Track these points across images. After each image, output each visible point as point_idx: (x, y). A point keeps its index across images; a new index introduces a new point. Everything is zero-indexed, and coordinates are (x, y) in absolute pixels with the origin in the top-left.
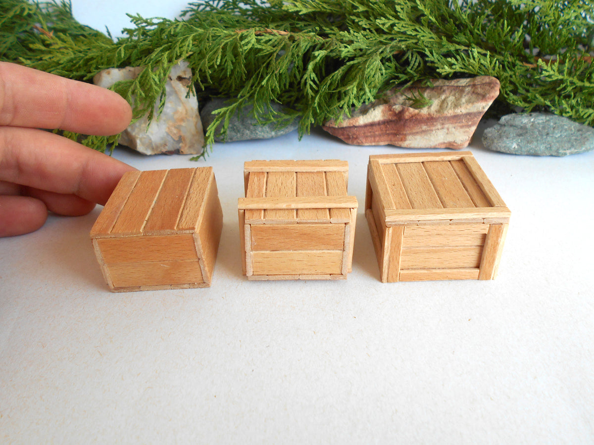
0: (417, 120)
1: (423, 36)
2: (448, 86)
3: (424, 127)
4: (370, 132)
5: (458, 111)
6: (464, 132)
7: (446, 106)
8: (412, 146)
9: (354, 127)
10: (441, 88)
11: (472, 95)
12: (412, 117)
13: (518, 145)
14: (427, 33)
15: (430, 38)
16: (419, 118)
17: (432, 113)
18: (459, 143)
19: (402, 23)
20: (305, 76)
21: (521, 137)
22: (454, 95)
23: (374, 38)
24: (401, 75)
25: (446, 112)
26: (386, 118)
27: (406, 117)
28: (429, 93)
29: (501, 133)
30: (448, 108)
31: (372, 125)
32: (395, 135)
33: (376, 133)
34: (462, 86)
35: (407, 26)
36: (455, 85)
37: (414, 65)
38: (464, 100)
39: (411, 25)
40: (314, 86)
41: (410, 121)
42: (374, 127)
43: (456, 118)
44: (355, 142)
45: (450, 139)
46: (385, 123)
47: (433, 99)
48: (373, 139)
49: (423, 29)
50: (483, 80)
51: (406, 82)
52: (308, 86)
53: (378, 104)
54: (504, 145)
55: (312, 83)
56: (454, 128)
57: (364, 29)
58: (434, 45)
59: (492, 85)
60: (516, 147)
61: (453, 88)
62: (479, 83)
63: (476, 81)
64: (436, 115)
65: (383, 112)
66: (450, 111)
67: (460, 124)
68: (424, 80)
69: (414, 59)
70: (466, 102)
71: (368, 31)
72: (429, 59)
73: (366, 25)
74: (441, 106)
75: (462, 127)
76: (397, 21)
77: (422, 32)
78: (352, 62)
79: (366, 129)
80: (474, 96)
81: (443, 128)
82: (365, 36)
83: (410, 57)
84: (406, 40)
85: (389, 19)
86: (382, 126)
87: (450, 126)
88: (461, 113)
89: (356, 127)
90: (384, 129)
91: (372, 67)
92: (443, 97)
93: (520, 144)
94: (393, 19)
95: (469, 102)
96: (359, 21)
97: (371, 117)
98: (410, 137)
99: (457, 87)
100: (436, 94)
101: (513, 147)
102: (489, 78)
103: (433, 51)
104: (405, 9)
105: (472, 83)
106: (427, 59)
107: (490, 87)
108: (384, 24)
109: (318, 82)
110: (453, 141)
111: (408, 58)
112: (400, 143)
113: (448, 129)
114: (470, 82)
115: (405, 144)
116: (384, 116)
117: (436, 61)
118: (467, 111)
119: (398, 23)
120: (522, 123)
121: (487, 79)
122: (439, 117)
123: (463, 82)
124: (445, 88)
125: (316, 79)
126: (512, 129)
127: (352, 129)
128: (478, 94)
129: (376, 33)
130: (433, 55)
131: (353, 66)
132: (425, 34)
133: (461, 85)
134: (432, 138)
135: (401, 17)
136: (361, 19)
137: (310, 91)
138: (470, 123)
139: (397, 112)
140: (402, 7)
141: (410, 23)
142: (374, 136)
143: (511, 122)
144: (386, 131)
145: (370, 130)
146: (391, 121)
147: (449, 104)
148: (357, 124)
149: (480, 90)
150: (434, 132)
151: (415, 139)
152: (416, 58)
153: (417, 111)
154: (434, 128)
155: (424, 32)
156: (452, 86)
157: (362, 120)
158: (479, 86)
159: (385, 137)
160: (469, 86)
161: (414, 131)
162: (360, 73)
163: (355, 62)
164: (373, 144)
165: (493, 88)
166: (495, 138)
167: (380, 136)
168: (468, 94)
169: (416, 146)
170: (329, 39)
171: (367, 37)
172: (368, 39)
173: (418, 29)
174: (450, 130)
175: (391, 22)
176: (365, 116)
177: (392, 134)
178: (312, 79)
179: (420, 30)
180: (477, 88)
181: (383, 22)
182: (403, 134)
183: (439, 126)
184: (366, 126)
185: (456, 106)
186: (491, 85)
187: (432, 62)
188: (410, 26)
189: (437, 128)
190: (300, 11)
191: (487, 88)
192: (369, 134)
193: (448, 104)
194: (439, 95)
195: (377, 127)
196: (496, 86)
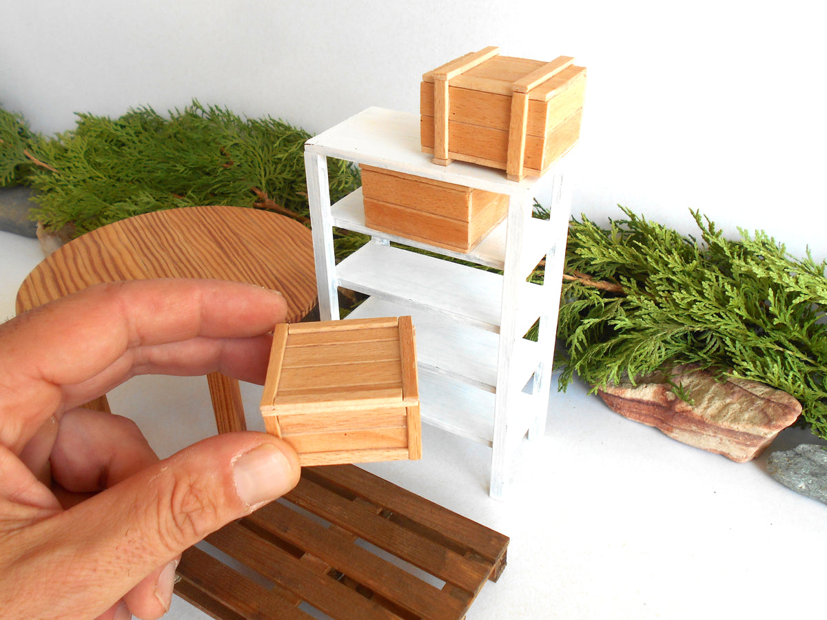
0: (687, 417)
1: (726, 324)
2: (741, 388)
3: (694, 428)
4: (636, 408)
5: (735, 427)
6: (741, 449)
7: (724, 414)
8: (680, 439)
9: (619, 397)
10: (732, 388)
11: (759, 412)
12: (683, 412)
13: (806, 486)
14: (733, 320)
15: (737, 328)
16: (689, 415)
17: (705, 417)
18: (735, 457)
19: (706, 301)
20: (572, 337)
21: (814, 478)
22: (741, 404)
23: (668, 310)
24: (692, 355)
25: (720, 422)
26: (656, 400)
27: (677, 410)
28: (718, 387)
29: (791, 464)
30: (725, 418)
31: (639, 402)
32: (663, 422)
33: (642, 412)
34: (756, 396)
35: (710, 307)
36: (749, 390)
37: (710, 349)
38: (746, 416)
39: (716, 307)
40: (580, 348)
41: (680, 416)
42: (641, 405)
43: (730, 432)
44: (618, 412)
45: (725, 450)
46: (653, 404)
47: (717, 398)
48: (637, 416)
49: (729, 315)
50: (781, 398)
51: (697, 364)
52: (573, 347)
53: (653, 382)
54: (788, 480)
55: (578, 345)
56: (729, 441)
57: (661, 297)
58: (740, 336)
59: (786, 411)
60: (804, 487)
61: (746, 393)
62: (775, 401)
63: (773, 397)
64: (709, 420)
65: (655, 392)
66: (725, 423)
67: (735, 440)
68: (718, 368)
69: (712, 343)
70: (749, 418)
71: (664, 299)
72: (730, 349)
73: (663, 291)
74: (720, 412)
75: (738, 443)
76: (699, 298)
77: (727, 318)
78: (625, 336)
79: (632, 404)
80: (761, 415)
81: (715, 436)
82: (657, 304)
83: (709, 339)
84: (705, 323)
85: (691, 294)
86: (651, 407)
87: (724, 438)
88: (737, 430)
89: (621, 398)
90: (652, 411)
91: (642, 351)
92: (728, 401)
93: (810, 487)
94: (697, 295)
95: (751, 421)
96: (659, 285)
97: (640, 394)
98: (677, 431)
99: (751, 393)
100: (724, 392)
101: (800, 486)
102: (789, 399)
103: (737, 342)
104: (713, 287)
105: (767, 397)
106: (726, 348)
107: (783, 410)
108: (683, 299)
109: (586, 344)
110: (727, 452)
111: (706, 339)
112: (666, 432)
113: (721, 439)
114: (766, 393)
115: (672, 435)
116: (654, 397)
117: (738, 353)
118: (745, 430)
119: (700, 302)
120: (822, 461)
121: (785, 400)
122: (711, 425)
123: (760, 390)
124: (737, 389)
125: (585, 341)
126: (808, 463)
127: (616, 398)
128: (766, 415)
129: (672, 305)
130: (735, 347)
131: (625, 341)
132: (729, 322)
133: (755, 393)
134: (702, 441)
135: (706, 295)
136: (661, 283)
137: (574, 352)
138: (748, 443)
139: (669, 399)
140: (711, 283)
141: (716, 304)
142: (640, 414)
143: (809, 455)
144: (654, 413)
145: (637, 406)
146: (660, 406)
147: (729, 413)
148: (623, 396)
149: (770, 411)
150: (705, 436)
151: (683, 435)
152: (715, 343)
153: (690, 408)
154: (705, 433)
155: (730, 319)
156: (745, 390)
157: (629, 394)
158: (773, 405)
159: (651, 420)
160: (763, 399)
161: (682, 427)
162: (628, 352)
163: (629, 336)
164: (638, 421)
165: (785, 414)
166: (781, 467)
167: (646, 415)
168: (755, 409)
169: (684, 442)
170: (616, 299)
171: (661, 305)
172: (662, 308)
173: (722, 314)
174: (724, 441)
175: (693, 298)
176: (634, 390)
177: (659, 419)
178: (580, 340)
179: (724, 316)
180: (770, 406)
181: (682, 296)
182: (670, 425)
183: (712, 434)
184: (632, 400)
185: (735, 419)
186: (787, 409)
187: (733, 353)
188: (714, 308)
189: (708, 433)
190: (594, 259)
191: (780, 411)
192: (635, 410)
193: (727, 413)
194: (727, 395)
195: (646, 407)
196: (790, 413)
